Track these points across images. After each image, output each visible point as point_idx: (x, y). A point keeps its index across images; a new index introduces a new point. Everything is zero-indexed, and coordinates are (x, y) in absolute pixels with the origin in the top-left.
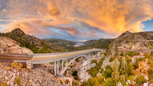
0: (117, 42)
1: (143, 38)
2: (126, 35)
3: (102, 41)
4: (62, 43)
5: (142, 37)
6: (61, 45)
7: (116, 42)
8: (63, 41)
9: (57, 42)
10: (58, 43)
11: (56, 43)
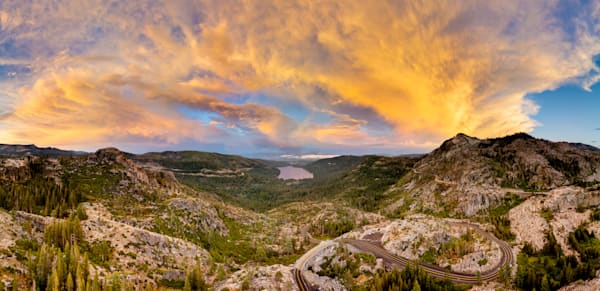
0: (420, 177)
1: (490, 180)
2: (453, 152)
3: (374, 167)
4: (230, 174)
5: (486, 175)
6: (230, 179)
7: (417, 177)
8: (234, 162)
9: (215, 168)
10: (219, 172)
11: (210, 173)
